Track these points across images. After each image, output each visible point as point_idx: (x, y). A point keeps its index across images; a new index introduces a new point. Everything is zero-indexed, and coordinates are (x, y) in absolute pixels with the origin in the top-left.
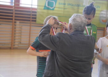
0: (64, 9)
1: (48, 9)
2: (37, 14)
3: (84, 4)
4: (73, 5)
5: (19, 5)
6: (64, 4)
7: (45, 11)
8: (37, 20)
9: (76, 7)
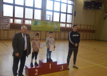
0: (41, 25)
1: (35, 25)
2: (31, 27)
3: (49, 23)
4: (44, 23)
5: (24, 24)
6: (41, 23)
7: (34, 26)
8: (31, 29)
9: (46, 24)
